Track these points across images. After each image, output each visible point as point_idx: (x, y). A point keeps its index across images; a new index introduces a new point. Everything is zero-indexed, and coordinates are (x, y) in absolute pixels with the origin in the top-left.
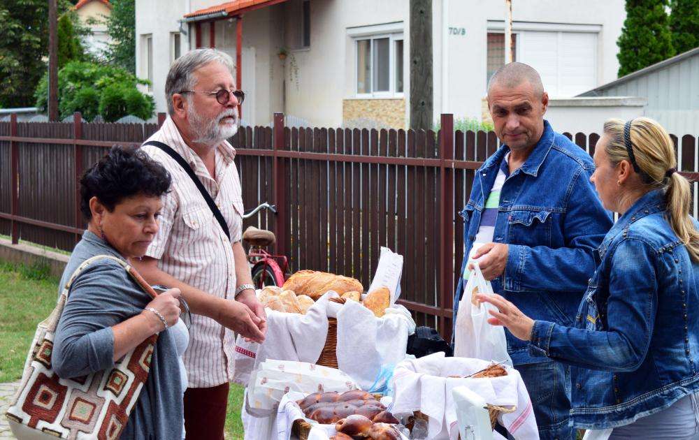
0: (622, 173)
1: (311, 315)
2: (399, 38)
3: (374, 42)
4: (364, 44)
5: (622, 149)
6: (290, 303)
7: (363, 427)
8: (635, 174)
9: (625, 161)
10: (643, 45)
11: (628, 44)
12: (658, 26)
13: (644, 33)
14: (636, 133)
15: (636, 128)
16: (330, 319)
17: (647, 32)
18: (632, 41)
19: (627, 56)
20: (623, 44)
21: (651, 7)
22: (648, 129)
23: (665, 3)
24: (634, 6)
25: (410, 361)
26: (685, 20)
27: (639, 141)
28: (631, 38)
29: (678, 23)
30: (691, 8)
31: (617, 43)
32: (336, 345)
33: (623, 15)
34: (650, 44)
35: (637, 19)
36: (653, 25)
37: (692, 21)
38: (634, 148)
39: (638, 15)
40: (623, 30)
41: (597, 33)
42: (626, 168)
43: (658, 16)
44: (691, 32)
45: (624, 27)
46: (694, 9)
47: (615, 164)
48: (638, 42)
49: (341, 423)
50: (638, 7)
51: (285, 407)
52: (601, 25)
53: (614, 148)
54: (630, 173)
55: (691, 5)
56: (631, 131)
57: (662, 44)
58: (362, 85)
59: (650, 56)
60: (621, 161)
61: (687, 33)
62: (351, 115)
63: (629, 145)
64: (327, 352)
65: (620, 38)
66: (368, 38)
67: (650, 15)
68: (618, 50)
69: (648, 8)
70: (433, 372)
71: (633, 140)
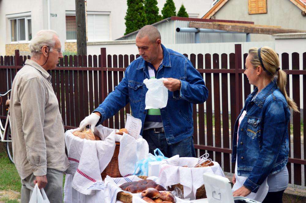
0: (259, 71)
1: (108, 141)
2: (29, 18)
3: (18, 21)
4: (14, 21)
5: (257, 61)
6: (91, 136)
7: (155, 193)
8: (264, 71)
9: (259, 66)
10: (135, 19)
11: (129, 19)
12: (140, 11)
13: (135, 14)
14: (263, 54)
15: (263, 52)
16: (116, 142)
17: (136, 14)
18: (130, 17)
19: (129, 23)
20: (127, 19)
21: (137, 4)
22: (268, 52)
23: (142, 2)
24: (131, 3)
25: (165, 160)
26: (150, 9)
27: (264, 58)
28: (130, 16)
29: (147, 10)
30: (152, 4)
31: (125, 19)
32: (118, 154)
33: (126, 7)
34: (137, 18)
35: (132, 9)
36: (139, 11)
37: (153, 9)
38: (263, 61)
39: (132, 7)
40: (127, 13)
41: (109, 15)
42: (260, 69)
43: (140, 7)
44: (153, 14)
45: (127, 12)
46: (153, 4)
47: (255, 68)
48: (133, 18)
49: (145, 193)
50: (132, 4)
51: (107, 185)
52: (110, 12)
53: (254, 61)
54: (262, 71)
55: (152, 3)
56: (261, 54)
57: (143, 18)
58: (13, 38)
59: (138, 23)
60: (257, 66)
61: (151, 14)
62: (9, 50)
63: (261, 59)
64: (114, 158)
65: (126, 16)
66: (15, 19)
67: (137, 7)
68: (125, 21)
69: (136, 4)
70: (175, 164)
71: (262, 57)
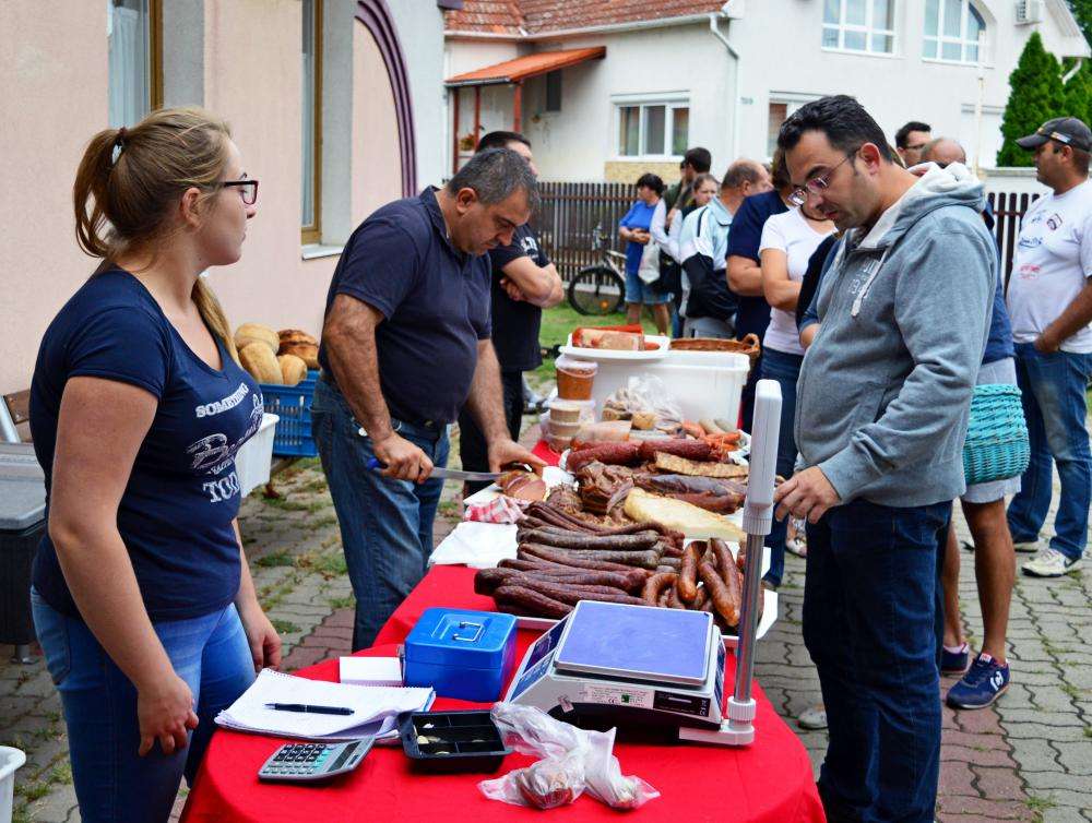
2: (680, 106)
3: (644, 110)
4: (629, 112)
10: (1029, 120)
66: (636, 105)
